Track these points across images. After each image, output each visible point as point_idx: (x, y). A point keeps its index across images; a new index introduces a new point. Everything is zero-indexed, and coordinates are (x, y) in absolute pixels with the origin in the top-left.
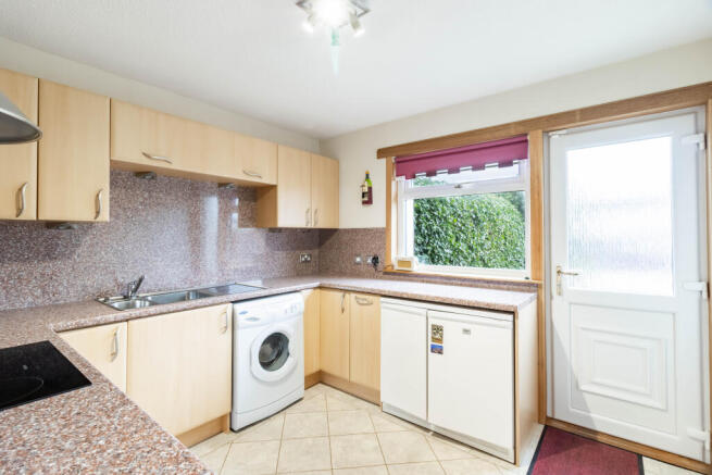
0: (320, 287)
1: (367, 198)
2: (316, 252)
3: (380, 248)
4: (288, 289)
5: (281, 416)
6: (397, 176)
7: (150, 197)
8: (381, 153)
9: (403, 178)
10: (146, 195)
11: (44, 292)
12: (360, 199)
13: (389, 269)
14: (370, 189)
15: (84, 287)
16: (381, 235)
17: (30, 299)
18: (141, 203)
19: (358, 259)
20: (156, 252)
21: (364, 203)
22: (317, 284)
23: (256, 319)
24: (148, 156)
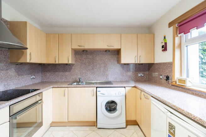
0: (135, 87)
1: (165, 48)
2: (147, 73)
3: (170, 72)
4: (118, 86)
5: (113, 130)
6: (179, 34)
7: (86, 56)
8: (170, 25)
9: (183, 34)
10: (85, 56)
11: (66, 79)
12: (161, 49)
13: (174, 83)
14: (166, 43)
15: (73, 78)
16: (170, 65)
17: (64, 80)
18: (84, 58)
19: (161, 77)
20: (88, 71)
21: (163, 50)
22: (133, 85)
23: (103, 94)
24: (79, 46)
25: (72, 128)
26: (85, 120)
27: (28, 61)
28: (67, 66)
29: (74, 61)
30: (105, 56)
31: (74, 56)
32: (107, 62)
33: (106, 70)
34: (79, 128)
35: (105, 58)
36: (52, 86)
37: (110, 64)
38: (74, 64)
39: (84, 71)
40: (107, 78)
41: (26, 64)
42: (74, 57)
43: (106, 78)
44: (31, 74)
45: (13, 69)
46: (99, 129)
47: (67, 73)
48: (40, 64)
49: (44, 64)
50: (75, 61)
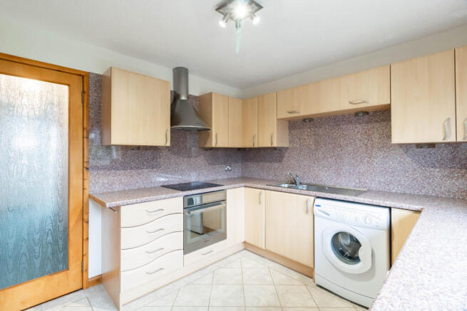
18: (307, 135)
20: (314, 161)
23: (327, 214)
24: (290, 113)
25: (272, 264)
26: (291, 258)
27: (214, 145)
28: (276, 152)
29: (288, 142)
30: (356, 127)
31: (287, 131)
32: (360, 140)
33: (357, 161)
34: (284, 270)
35: (356, 130)
36: (243, 184)
37: (369, 145)
38: (288, 148)
39: (306, 162)
40: (360, 182)
41: (211, 149)
42: (288, 134)
43: (357, 181)
44: (225, 163)
45: (202, 156)
46: (319, 288)
47: (276, 165)
48: (239, 149)
49: (244, 149)
50: (290, 142)
